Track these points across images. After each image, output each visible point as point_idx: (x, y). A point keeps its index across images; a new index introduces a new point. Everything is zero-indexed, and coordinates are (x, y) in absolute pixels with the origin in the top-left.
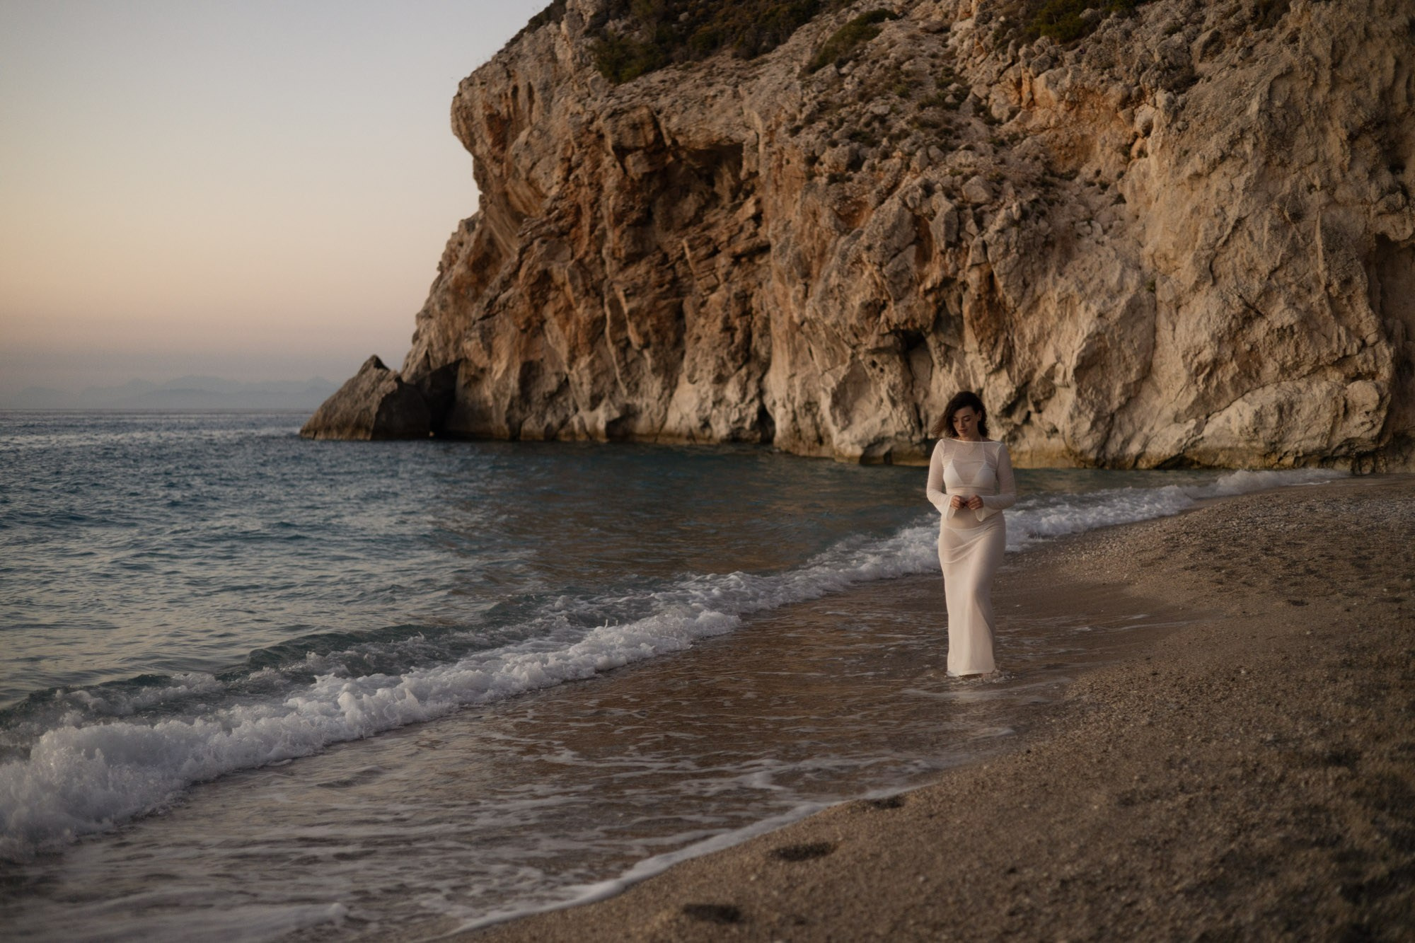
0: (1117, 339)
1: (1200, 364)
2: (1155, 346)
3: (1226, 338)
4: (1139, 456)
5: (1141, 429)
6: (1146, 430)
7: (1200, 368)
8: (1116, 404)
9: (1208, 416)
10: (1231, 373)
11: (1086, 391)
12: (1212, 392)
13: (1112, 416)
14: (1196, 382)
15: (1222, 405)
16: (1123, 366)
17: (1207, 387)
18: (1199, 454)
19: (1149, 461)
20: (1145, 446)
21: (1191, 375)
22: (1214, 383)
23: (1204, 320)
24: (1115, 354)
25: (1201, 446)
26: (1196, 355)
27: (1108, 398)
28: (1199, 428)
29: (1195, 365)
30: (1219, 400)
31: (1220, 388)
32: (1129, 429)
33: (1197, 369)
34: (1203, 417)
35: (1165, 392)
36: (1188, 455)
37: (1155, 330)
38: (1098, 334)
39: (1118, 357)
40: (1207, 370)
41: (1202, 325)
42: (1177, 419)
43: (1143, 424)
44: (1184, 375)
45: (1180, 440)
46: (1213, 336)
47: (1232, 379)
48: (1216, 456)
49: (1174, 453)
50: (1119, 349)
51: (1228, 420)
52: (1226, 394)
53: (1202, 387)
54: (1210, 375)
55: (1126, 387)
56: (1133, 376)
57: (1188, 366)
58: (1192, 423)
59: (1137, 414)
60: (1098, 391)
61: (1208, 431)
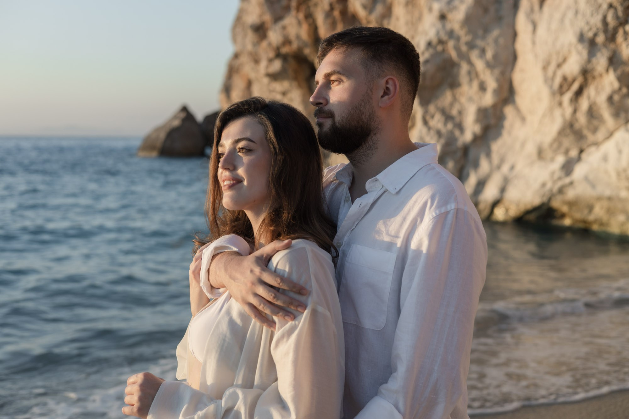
0: (464, 48)
1: (565, 79)
2: (515, 57)
3: (600, 39)
4: (496, 203)
5: (499, 167)
6: (505, 169)
7: (566, 83)
8: (468, 137)
9: (581, 151)
10: (607, 91)
11: (433, 117)
12: (582, 119)
13: (466, 149)
14: (560, 104)
15: (600, 135)
16: (475, 84)
17: (575, 111)
18: (572, 204)
19: (507, 210)
20: (503, 190)
21: (553, 94)
22: (584, 104)
23: (570, 14)
24: (464, 68)
25: (571, 194)
26: (559, 66)
27: (460, 127)
28: (568, 168)
29: (558, 80)
30: (595, 130)
31: (592, 113)
32: (484, 165)
33: (561, 86)
34: (574, 153)
35: (529, 118)
36: (556, 204)
37: (515, 35)
38: (441, 42)
39: (469, 73)
40: (575, 86)
41: (567, 22)
42: (540, 154)
43: (502, 161)
44: (545, 93)
45: (544, 185)
46: (581, 38)
47: (610, 99)
48: (591, 208)
49: (537, 201)
50: (470, 63)
51: (605, 159)
52: (600, 119)
53: (569, 110)
54: (579, 93)
55: (483, 113)
56: (488, 99)
57: (548, 81)
58: (560, 159)
59: (496, 147)
60: (448, 117)
61: (579, 171)
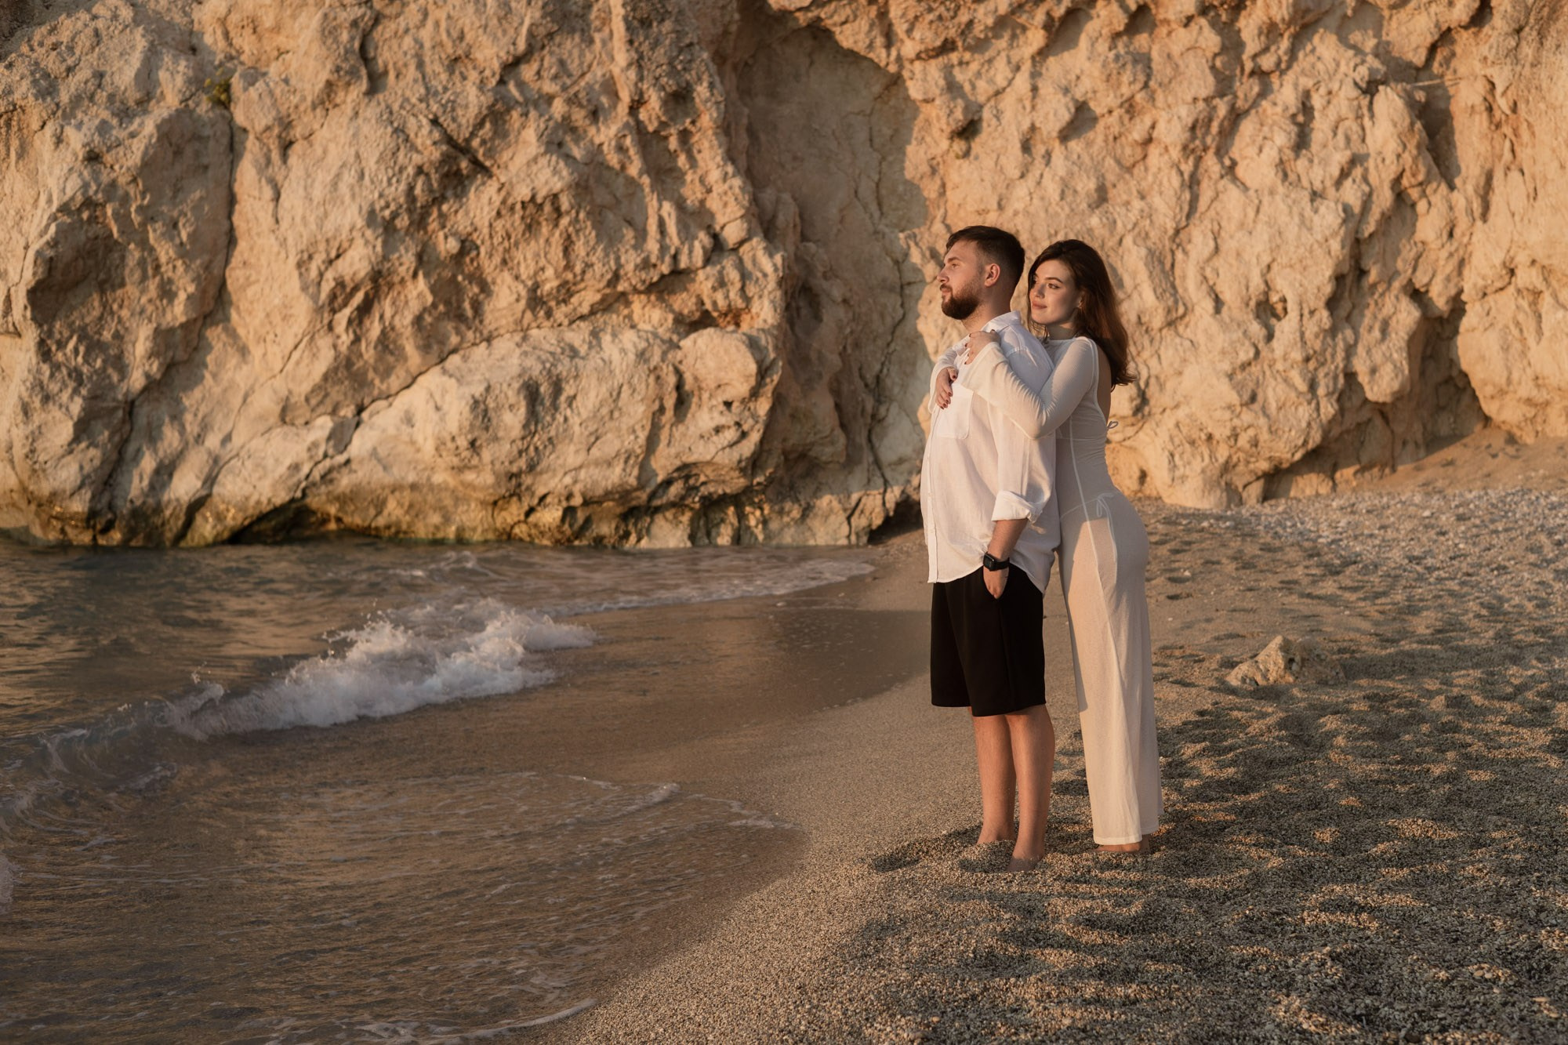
0: (136, 219)
1: (340, 283)
2: (231, 240)
3: (402, 222)
4: (196, 506)
5: (199, 439)
6: (212, 441)
7: (342, 292)
8: (136, 380)
9: (360, 410)
10: (414, 307)
11: (61, 345)
12: (369, 353)
13: (130, 407)
14: (331, 327)
15: (394, 382)
16: (153, 286)
17: (357, 340)
18: (343, 500)
19: (219, 517)
20: (210, 480)
21: (319, 310)
22: (375, 330)
23: (349, 177)
24: (134, 254)
25: (345, 482)
26: (330, 262)
27: (119, 363)
28: (340, 437)
29: (327, 286)
30: (386, 373)
31: (387, 343)
32: (171, 438)
33: (333, 297)
34: (347, 412)
35: (256, 352)
36: (313, 502)
37: (232, 200)
38: (88, 203)
39: (142, 263)
40: (359, 297)
41: (344, 188)
42: (285, 414)
43: (205, 427)
44: (302, 308)
45: (295, 467)
46: (371, 217)
47: (418, 320)
48: (380, 505)
49: (282, 497)
50: (144, 244)
51: (408, 420)
52: (402, 357)
53: (346, 339)
54: (365, 309)
55: (163, 337)
56: (178, 312)
57: (309, 287)
58: (324, 424)
59: (191, 400)
60: (93, 346)
61: (360, 443)
